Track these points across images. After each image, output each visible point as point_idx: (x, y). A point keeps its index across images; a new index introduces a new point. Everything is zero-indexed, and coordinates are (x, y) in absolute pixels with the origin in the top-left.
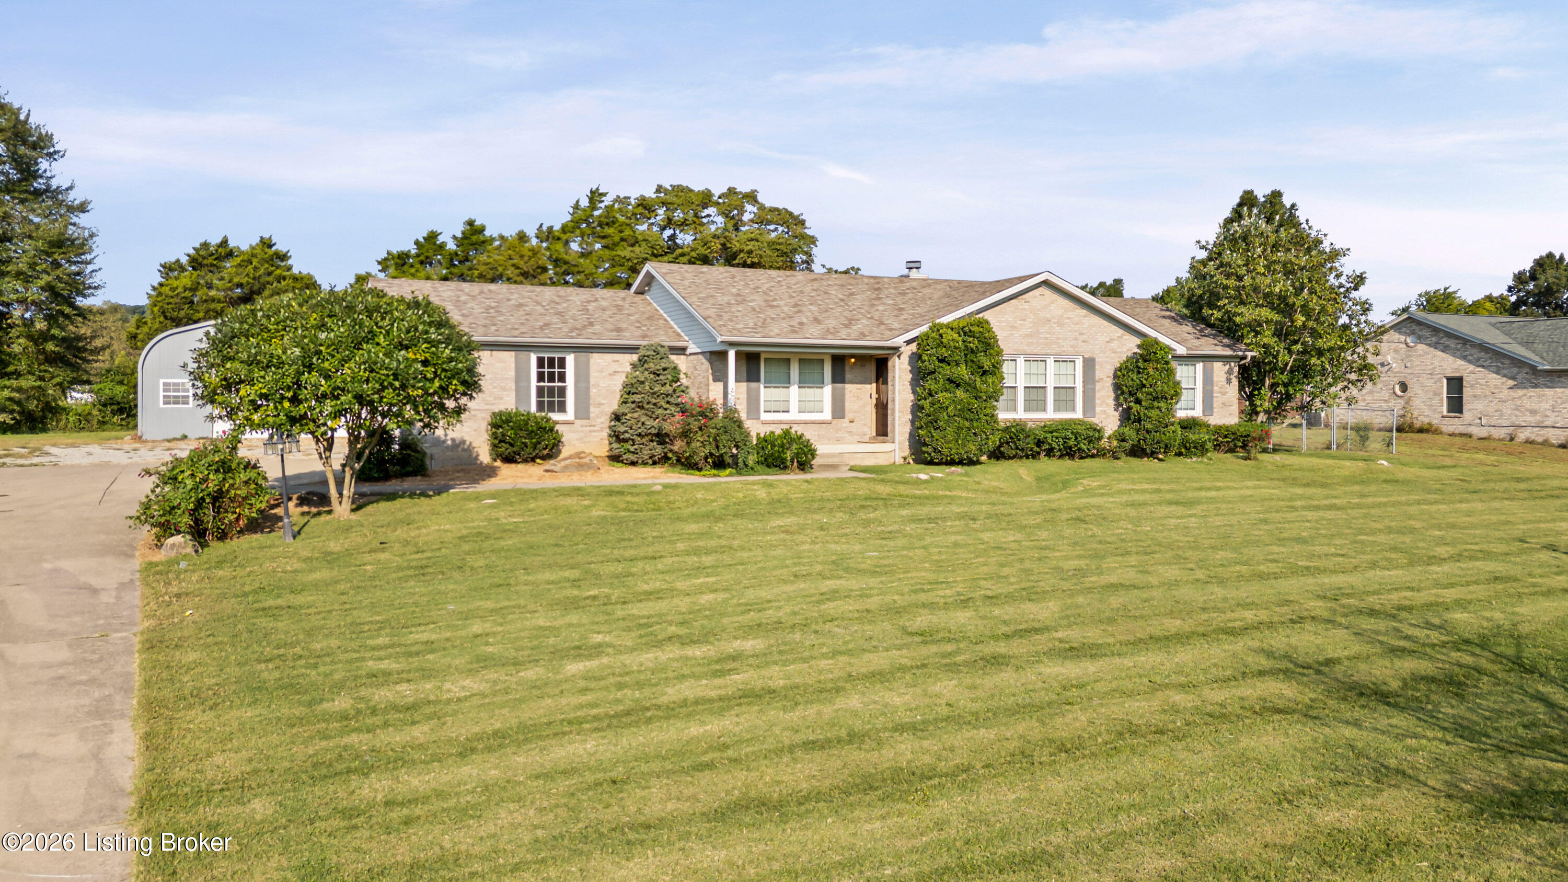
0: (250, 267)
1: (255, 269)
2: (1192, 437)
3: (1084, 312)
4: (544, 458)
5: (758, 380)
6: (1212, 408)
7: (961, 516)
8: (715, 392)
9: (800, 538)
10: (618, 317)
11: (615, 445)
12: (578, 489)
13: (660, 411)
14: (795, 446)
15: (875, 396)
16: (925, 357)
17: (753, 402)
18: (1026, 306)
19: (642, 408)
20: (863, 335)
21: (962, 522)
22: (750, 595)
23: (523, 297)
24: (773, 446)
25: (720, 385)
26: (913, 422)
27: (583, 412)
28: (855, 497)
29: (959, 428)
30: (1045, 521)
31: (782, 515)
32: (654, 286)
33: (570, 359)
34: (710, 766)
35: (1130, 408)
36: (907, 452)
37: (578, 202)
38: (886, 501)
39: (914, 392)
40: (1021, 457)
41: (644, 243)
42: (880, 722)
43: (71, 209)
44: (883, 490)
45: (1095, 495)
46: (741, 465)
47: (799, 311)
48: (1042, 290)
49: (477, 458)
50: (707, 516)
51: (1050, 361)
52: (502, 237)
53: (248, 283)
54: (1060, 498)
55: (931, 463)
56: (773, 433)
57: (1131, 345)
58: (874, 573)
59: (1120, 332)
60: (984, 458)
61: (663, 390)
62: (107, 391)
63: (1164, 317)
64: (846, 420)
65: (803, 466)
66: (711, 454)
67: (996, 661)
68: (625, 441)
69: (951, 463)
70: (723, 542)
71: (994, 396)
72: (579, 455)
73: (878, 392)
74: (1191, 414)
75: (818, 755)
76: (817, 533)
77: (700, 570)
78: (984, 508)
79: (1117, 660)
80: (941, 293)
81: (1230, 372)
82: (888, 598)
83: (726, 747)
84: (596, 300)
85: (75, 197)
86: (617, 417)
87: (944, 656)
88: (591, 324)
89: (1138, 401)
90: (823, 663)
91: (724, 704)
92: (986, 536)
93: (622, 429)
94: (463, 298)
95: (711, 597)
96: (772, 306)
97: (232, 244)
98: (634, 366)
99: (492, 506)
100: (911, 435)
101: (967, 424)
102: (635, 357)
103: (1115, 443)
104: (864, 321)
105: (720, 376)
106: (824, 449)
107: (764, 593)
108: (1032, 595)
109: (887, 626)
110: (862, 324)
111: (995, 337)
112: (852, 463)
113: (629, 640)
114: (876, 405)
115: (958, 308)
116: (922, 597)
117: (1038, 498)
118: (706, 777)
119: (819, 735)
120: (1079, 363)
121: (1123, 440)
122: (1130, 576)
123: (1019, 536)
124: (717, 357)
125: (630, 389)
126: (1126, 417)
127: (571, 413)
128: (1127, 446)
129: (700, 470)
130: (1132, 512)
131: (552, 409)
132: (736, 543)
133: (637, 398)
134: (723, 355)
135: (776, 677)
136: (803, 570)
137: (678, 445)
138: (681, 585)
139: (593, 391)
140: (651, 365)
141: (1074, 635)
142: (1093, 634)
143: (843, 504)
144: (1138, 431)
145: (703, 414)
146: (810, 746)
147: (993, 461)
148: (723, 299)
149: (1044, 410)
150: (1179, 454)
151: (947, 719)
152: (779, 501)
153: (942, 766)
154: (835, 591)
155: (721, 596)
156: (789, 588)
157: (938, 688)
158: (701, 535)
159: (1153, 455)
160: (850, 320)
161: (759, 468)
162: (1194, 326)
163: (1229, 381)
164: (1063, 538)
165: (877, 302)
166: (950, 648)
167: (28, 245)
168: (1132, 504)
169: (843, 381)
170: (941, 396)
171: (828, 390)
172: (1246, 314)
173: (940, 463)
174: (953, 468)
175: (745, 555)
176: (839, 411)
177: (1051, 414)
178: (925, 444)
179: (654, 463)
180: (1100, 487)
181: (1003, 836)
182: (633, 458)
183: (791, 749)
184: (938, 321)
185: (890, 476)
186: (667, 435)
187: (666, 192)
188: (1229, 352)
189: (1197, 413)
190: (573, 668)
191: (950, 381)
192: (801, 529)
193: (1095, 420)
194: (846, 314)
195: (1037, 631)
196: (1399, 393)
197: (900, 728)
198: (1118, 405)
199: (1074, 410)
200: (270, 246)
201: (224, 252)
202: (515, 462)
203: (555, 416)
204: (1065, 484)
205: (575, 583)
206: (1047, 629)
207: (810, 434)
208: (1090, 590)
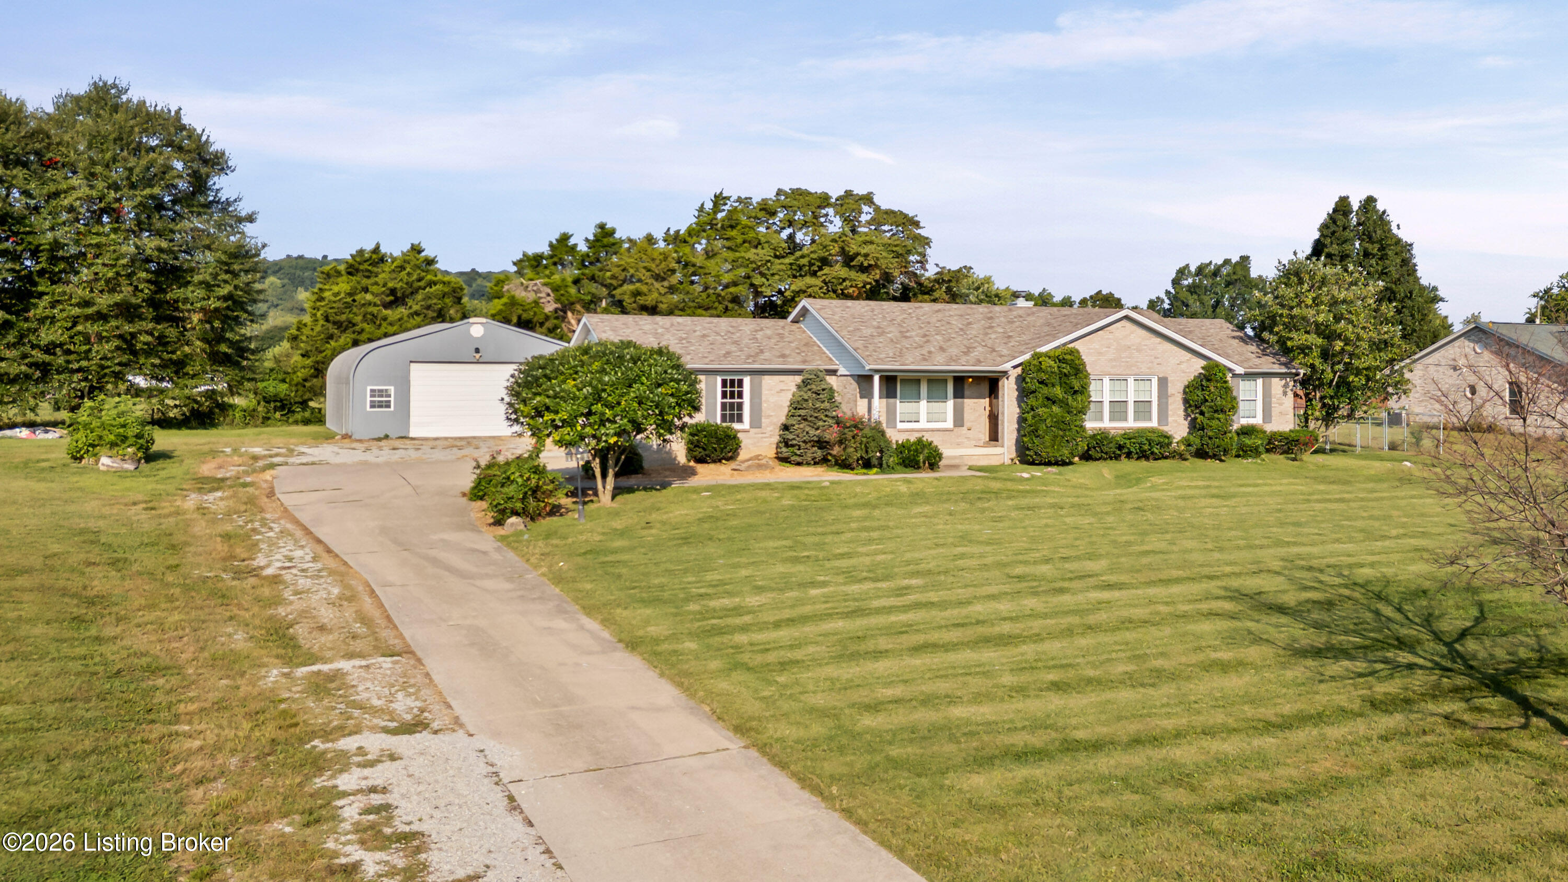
0: (404, 273)
1: (409, 274)
2: (1248, 441)
3: (1159, 340)
4: (728, 459)
5: (895, 397)
6: (1270, 416)
7: (1053, 506)
8: (861, 407)
9: (936, 520)
10: (781, 344)
11: (784, 450)
12: (768, 485)
13: (821, 423)
14: (926, 451)
15: (988, 408)
16: (1028, 380)
17: (891, 413)
18: (1111, 336)
19: (805, 420)
20: (979, 362)
21: (1052, 510)
22: (908, 556)
23: (705, 328)
24: (909, 451)
25: (866, 400)
26: (1018, 430)
27: (756, 423)
28: (974, 491)
29: (1055, 437)
30: (1114, 509)
31: (921, 504)
32: (808, 318)
33: (747, 380)
34: (906, 632)
35: (1196, 419)
36: (1014, 455)
37: (703, 205)
38: (997, 494)
39: (1020, 406)
40: (1105, 459)
41: (766, 245)
42: (993, 617)
43: (240, 220)
44: (995, 485)
45: (1158, 490)
46: (885, 465)
47: (928, 341)
48: (1124, 323)
49: (675, 459)
50: (865, 505)
51: (1131, 380)
52: (630, 240)
53: (402, 288)
54: (1130, 493)
55: (1032, 463)
56: (908, 440)
57: (1196, 367)
58: (988, 543)
59: (1189, 355)
60: (1076, 459)
61: (823, 406)
62: (271, 389)
63: (1234, 337)
64: (965, 428)
65: (933, 466)
66: (862, 457)
67: (1062, 591)
68: (793, 446)
69: (1049, 464)
70: (882, 523)
71: (1082, 411)
72: (757, 457)
73: (991, 405)
74: (1252, 421)
75: (961, 629)
76: (948, 517)
77: (870, 541)
78: (1070, 500)
79: (1134, 591)
80: (1042, 321)
81: (1286, 386)
82: (998, 558)
83: (911, 625)
84: (762, 330)
85: (244, 209)
86: (786, 428)
87: (1032, 587)
88: (762, 351)
89: (1202, 413)
90: (960, 591)
91: (906, 608)
92: (1068, 520)
93: (791, 437)
94: (660, 331)
95: (884, 557)
96: (906, 337)
97: (383, 250)
98: (799, 387)
99: (709, 497)
100: (1018, 441)
101: (1061, 433)
102: (798, 379)
103: (1183, 447)
104: (980, 349)
105: (866, 393)
106: (948, 452)
107: (917, 555)
108: (1091, 557)
109: (997, 573)
110: (978, 352)
111: (1084, 364)
112: (970, 463)
113: (840, 579)
114: (989, 416)
115: (1055, 338)
116: (1021, 558)
117: (1112, 492)
118: (905, 636)
119: (959, 621)
120: (1155, 381)
121: (1189, 445)
122: (1163, 546)
123: (1092, 520)
124: (864, 380)
125: (796, 406)
126: (1194, 426)
127: (746, 424)
128: (1193, 449)
129: (853, 469)
130: (1181, 503)
131: (732, 421)
132: (891, 524)
133: (802, 412)
134: (869, 378)
135: (933, 596)
136: (941, 541)
137: (836, 450)
138: (860, 550)
139: (764, 405)
140: (813, 386)
141: (1113, 578)
142: (1123, 578)
143: (965, 496)
144: (1202, 437)
145: (856, 427)
146: (958, 625)
147: (1083, 462)
148: (867, 332)
149: (1126, 420)
150: (1238, 456)
151: (1030, 616)
152: (917, 494)
153: (1025, 633)
154: (963, 554)
155: (890, 557)
156: (933, 552)
157: (1025, 602)
158: (865, 518)
159: (1215, 457)
160: (968, 348)
161: (899, 468)
162: (1258, 346)
163: (1285, 393)
164: (1124, 521)
165: (990, 331)
166: (1035, 584)
167: (209, 256)
168: (1183, 498)
169: (963, 397)
170: (1041, 411)
171: (950, 403)
172: (1298, 338)
173: (1040, 464)
174: (1050, 469)
175: (900, 531)
176: (959, 420)
177: (1131, 423)
178: (1028, 449)
179: (815, 463)
180: (1164, 484)
181: (1053, 659)
182: (799, 459)
183: (946, 626)
184: (1038, 350)
185: (1000, 475)
186: (827, 442)
187: (785, 193)
188: (1284, 370)
189: (1258, 421)
190: (814, 592)
191: (1048, 399)
192: (936, 514)
193: (1165, 428)
194: (965, 342)
195: (1089, 576)
196: (1469, 395)
197: (1005, 619)
198: (1187, 416)
199: (1150, 419)
200: (420, 252)
201: (376, 258)
202: (706, 462)
203: (736, 426)
204: (1138, 481)
205: (791, 548)
206: (1097, 575)
207: (937, 440)
208: (1130, 554)
